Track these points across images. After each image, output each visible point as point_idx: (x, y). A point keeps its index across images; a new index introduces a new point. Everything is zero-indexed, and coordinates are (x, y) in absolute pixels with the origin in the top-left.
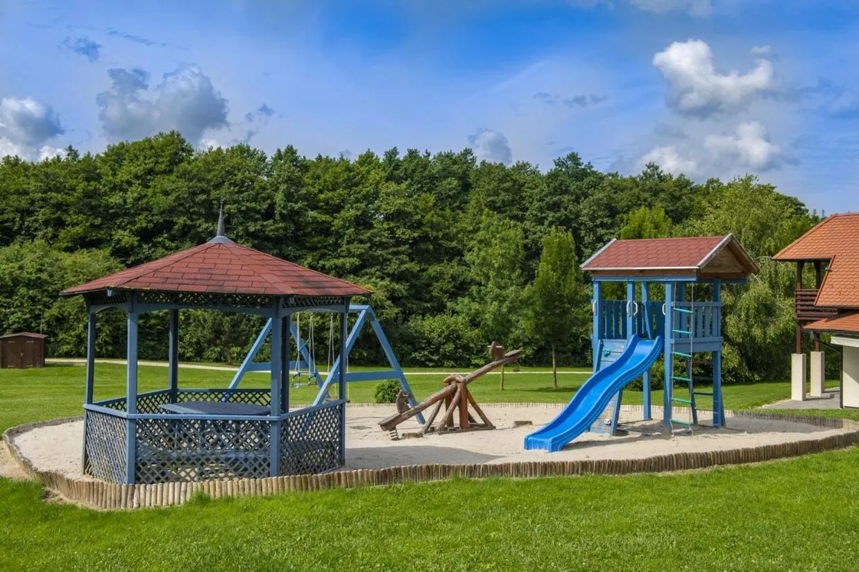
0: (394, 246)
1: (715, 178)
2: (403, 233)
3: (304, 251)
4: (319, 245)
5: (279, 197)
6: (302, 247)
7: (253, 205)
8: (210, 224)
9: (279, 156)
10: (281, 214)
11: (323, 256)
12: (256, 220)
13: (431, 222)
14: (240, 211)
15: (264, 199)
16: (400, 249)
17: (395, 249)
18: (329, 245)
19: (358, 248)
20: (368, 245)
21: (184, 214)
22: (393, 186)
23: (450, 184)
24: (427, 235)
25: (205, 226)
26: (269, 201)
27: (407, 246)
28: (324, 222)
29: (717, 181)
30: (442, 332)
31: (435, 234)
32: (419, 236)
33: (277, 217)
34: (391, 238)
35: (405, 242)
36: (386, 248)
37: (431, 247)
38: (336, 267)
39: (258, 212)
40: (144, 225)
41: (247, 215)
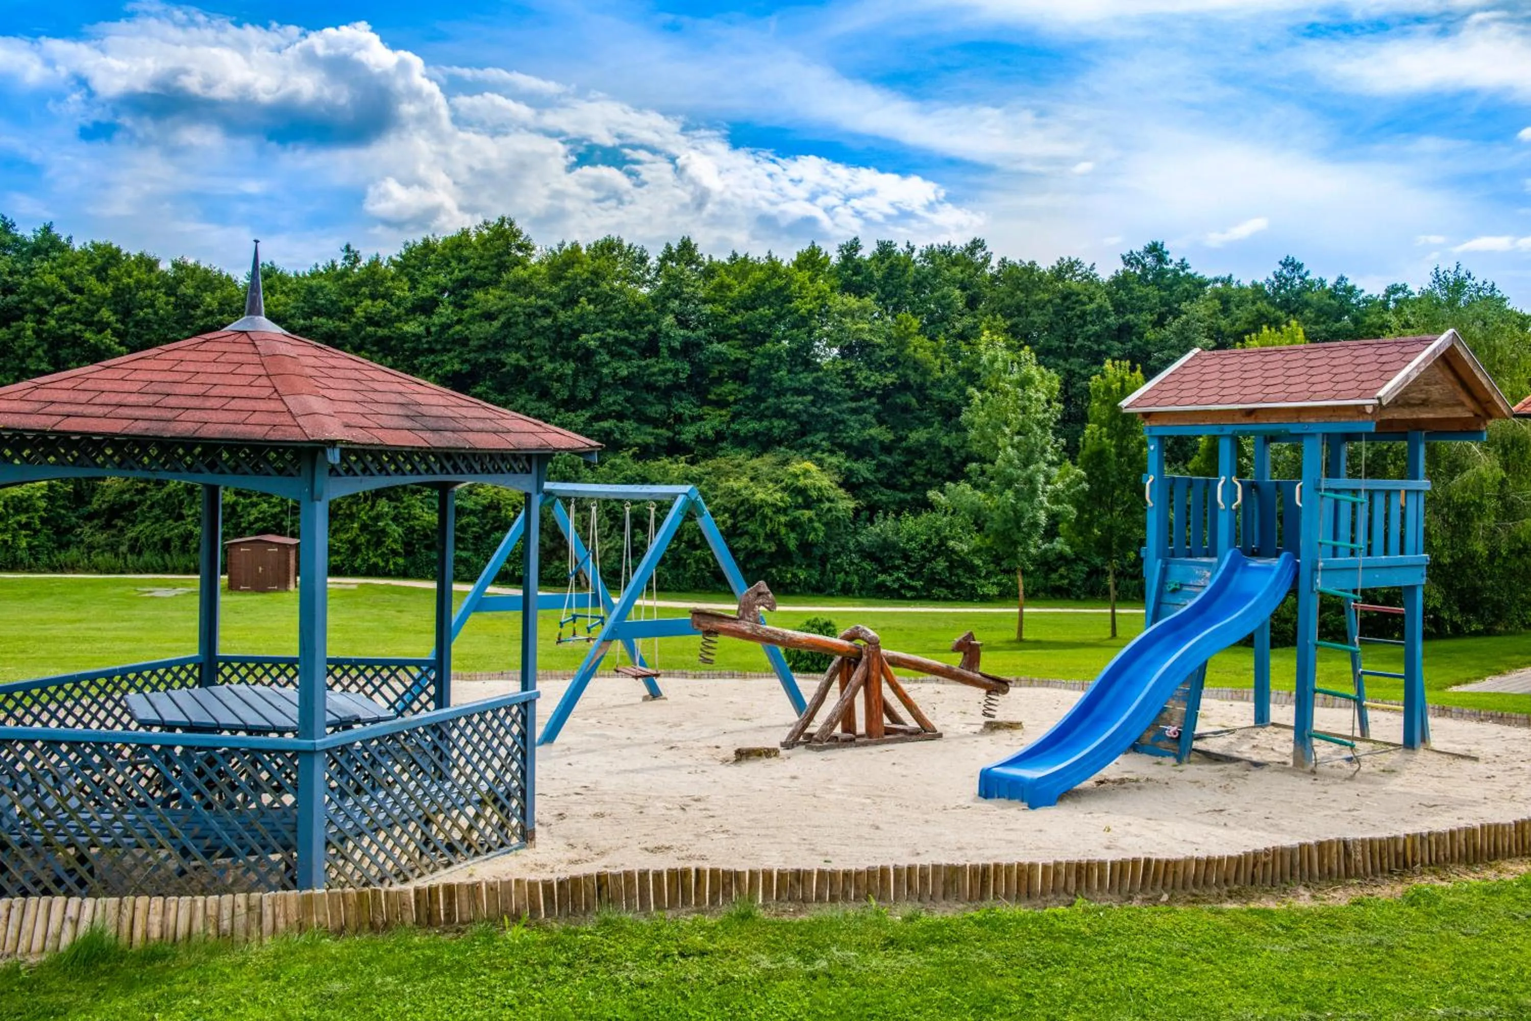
0: (853, 399)
1: (1400, 284)
2: (867, 379)
3: (706, 409)
4: (731, 399)
5: (667, 322)
6: (705, 402)
7: (625, 333)
8: (557, 365)
9: (668, 256)
10: (669, 348)
11: (735, 417)
12: (630, 358)
13: (912, 359)
14: (603, 342)
15: (643, 325)
16: (861, 404)
17: (854, 405)
18: (747, 397)
19: (792, 403)
20: (810, 398)
21: (518, 348)
22: (852, 301)
24: (907, 381)
25: (549, 367)
26: (650, 327)
27: (874, 400)
28: (737, 360)
29: (1404, 289)
30: (929, 541)
31: (919, 380)
32: (893, 384)
33: (665, 352)
34: (847, 386)
35: (870, 394)
36: (838, 402)
37: (914, 401)
38: (757, 434)
39: (631, 345)
40: (457, 367)
41: (615, 350)
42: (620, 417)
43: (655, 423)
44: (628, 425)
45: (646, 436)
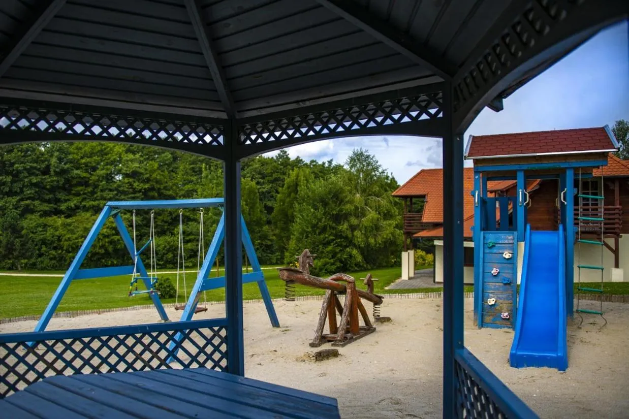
0: (132, 193)
1: (314, 160)
2: (138, 186)
3: (71, 197)
4: (82, 192)
5: (54, 161)
6: (70, 194)
7: (35, 165)
8: (4, 177)
10: (55, 171)
11: (84, 199)
12: (37, 175)
13: (156, 178)
14: (25, 169)
15: (43, 162)
16: (136, 195)
17: (133, 195)
18: (89, 192)
19: (109, 194)
20: (115, 192)
22: (131, 156)
23: (166, 156)
24: (154, 187)
26: (46, 163)
27: (141, 194)
28: (85, 177)
29: (315, 161)
30: (165, 247)
31: (158, 186)
32: (148, 188)
33: (52, 173)
34: (130, 188)
35: (140, 191)
36: (127, 195)
37: (156, 194)
38: (93, 206)
39: (39, 170)
41: (31, 172)
42: (33, 199)
43: (49, 201)
44: (37, 203)
45: (46, 207)
